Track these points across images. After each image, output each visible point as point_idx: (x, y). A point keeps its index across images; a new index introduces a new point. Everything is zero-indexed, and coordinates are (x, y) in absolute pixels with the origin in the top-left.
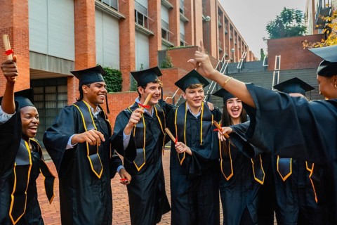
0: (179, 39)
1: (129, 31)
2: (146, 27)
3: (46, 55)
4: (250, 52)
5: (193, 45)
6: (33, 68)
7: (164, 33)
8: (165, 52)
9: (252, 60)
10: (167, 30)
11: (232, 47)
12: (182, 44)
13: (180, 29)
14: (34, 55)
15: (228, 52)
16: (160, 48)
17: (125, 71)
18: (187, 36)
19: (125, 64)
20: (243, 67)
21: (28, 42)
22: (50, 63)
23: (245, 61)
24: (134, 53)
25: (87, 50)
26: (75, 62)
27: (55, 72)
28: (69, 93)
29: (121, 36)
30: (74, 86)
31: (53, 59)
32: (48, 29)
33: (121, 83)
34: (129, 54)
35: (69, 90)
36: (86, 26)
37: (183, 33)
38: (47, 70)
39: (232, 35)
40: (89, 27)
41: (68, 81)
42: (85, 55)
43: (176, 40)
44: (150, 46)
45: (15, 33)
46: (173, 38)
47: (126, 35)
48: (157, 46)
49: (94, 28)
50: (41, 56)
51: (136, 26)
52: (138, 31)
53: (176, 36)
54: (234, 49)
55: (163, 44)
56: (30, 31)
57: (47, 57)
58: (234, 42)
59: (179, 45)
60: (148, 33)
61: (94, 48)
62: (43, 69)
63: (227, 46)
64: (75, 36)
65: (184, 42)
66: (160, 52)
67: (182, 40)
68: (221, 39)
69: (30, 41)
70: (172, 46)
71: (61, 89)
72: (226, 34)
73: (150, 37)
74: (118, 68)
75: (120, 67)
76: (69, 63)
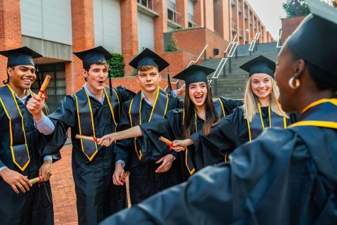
0: (187, 20)
1: (131, 13)
2: (150, 7)
3: (41, 39)
4: (268, 33)
5: (203, 26)
7: (170, 14)
8: (170, 34)
9: (270, 41)
10: (174, 11)
11: (247, 27)
12: (190, 25)
13: (189, 9)
14: (27, 39)
15: (242, 33)
16: (166, 30)
17: (128, 55)
18: (196, 16)
19: (128, 48)
20: (256, 49)
21: (20, 26)
22: (45, 48)
23: (258, 43)
24: (137, 35)
25: (84, 34)
26: (73, 46)
27: (51, 57)
28: (67, 79)
29: (122, 18)
30: (72, 72)
31: (48, 44)
32: (42, 12)
33: (123, 68)
34: (131, 37)
35: (67, 75)
36: (83, 7)
37: (192, 13)
39: (247, 14)
40: (86, 10)
41: (66, 67)
42: (83, 39)
43: (184, 21)
44: (155, 28)
45: (5, 16)
46: (181, 20)
47: (127, 17)
48: (162, 28)
49: (92, 9)
50: (36, 41)
51: (138, 7)
52: (141, 12)
53: (183, 17)
54: (248, 30)
55: (169, 25)
56: (22, 14)
57: (42, 41)
58: (249, 22)
59: (187, 26)
60: (152, 14)
61: (93, 32)
63: (241, 26)
64: (72, 19)
65: (193, 23)
66: (165, 34)
67: (191, 22)
68: (235, 20)
69: (22, 25)
70: (179, 28)
71: (59, 75)
72: (240, 13)
73: (155, 18)
74: (119, 52)
75: (122, 51)
76: (67, 48)
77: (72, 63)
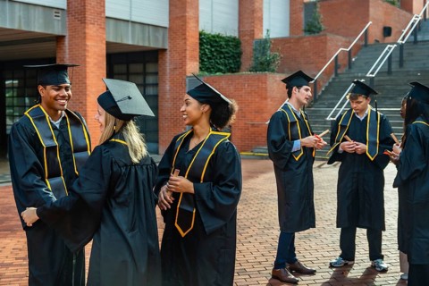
3: (128, 21)
6: (112, 40)
8: (314, 3)
14: (112, 22)
17: (247, 38)
19: (247, 28)
21: (104, 7)
22: (133, 32)
24: (261, 9)
25: (185, 11)
26: (170, 28)
27: (141, 44)
28: (160, 73)
30: (168, 64)
31: (137, 26)
33: (239, 57)
34: (253, 11)
35: (160, 69)
38: (130, 43)
41: (160, 56)
42: (183, 19)
50: (122, 24)
57: (130, 24)
61: (197, 8)
62: (125, 42)
66: (306, 5)
69: (106, 5)
71: (150, 68)
74: (235, 34)
75: (239, 32)
76: (161, 31)
77: (168, 52)
